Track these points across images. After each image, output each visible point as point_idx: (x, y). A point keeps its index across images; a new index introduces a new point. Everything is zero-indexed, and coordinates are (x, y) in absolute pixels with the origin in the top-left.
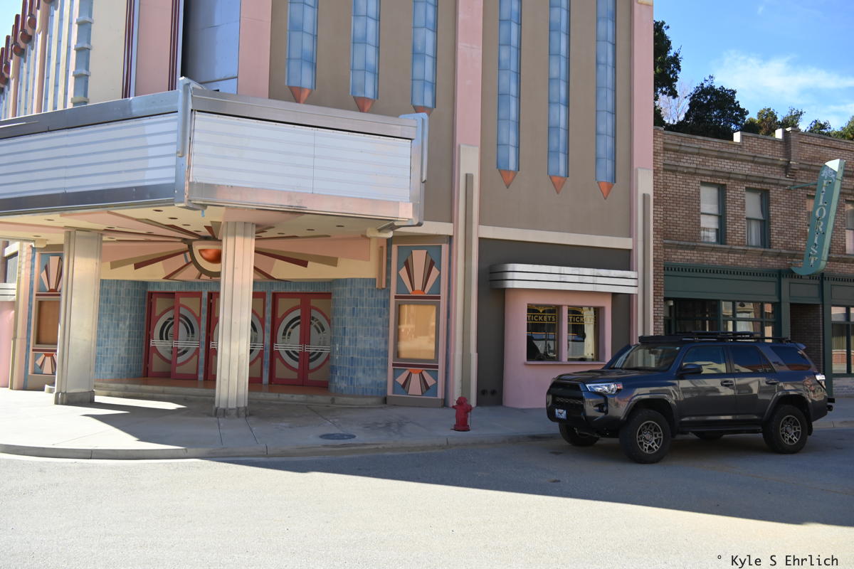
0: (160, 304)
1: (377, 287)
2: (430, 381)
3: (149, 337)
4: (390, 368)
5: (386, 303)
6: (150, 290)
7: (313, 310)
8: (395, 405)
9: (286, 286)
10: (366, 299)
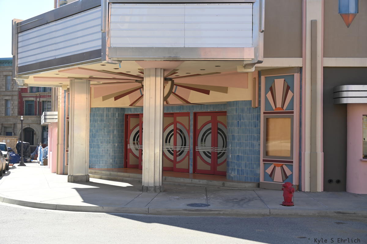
0: (133, 122)
1: (252, 106)
2: (288, 173)
3: (127, 143)
4: (262, 163)
5: (258, 117)
6: (126, 113)
7: (219, 124)
8: (265, 189)
9: (201, 108)
10: (246, 115)
